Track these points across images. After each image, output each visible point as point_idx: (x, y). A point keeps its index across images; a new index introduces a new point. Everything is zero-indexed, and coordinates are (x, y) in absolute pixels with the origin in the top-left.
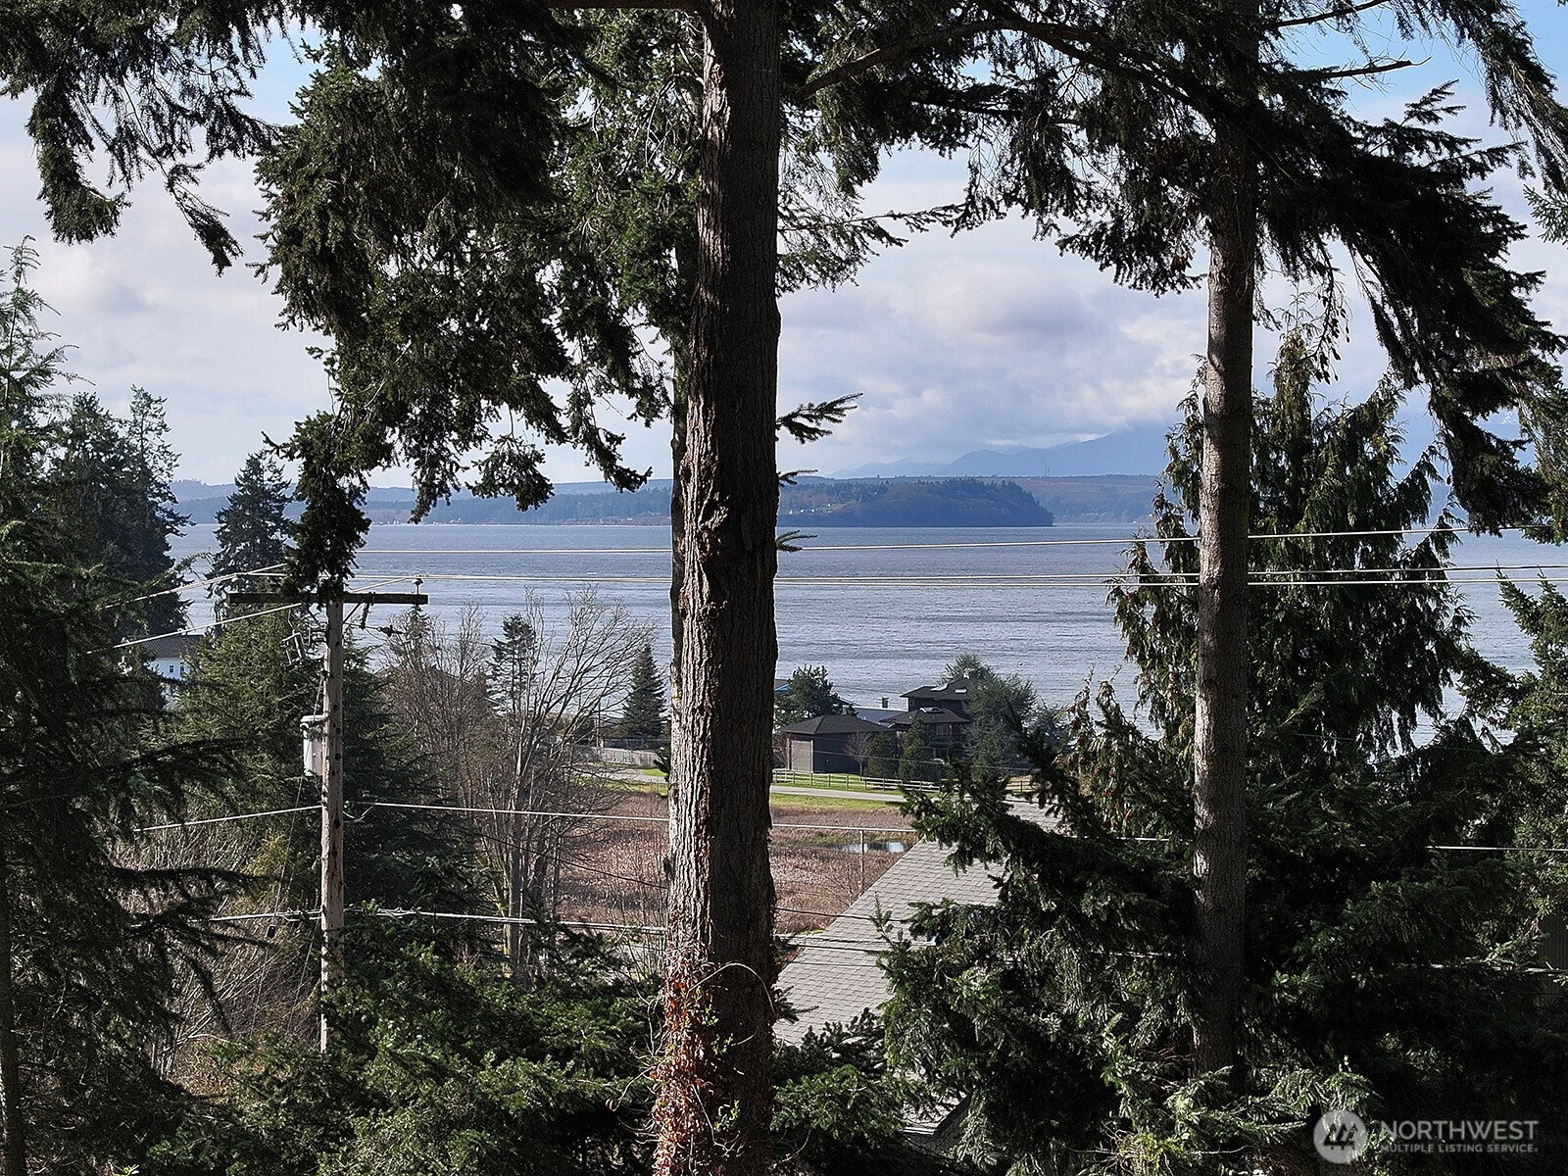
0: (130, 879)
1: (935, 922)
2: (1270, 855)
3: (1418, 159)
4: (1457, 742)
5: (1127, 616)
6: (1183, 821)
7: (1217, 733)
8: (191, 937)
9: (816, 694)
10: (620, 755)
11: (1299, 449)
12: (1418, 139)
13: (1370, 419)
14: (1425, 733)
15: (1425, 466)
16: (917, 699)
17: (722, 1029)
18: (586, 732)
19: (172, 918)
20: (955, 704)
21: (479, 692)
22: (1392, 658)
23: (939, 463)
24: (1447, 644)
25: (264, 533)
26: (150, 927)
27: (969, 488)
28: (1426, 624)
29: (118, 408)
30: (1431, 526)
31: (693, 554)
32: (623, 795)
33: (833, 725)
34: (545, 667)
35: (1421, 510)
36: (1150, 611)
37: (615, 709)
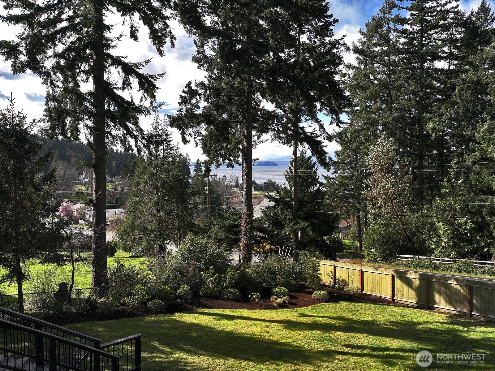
0: (190, 204)
1: (268, 207)
2: (300, 201)
3: (313, 135)
4: (318, 190)
5: (286, 176)
6: (291, 198)
7: (295, 190)
8: (196, 209)
9: (255, 183)
10: (235, 189)
11: (302, 161)
12: (313, 133)
13: (309, 158)
14: (315, 188)
15: (315, 163)
16: (264, 183)
17: (248, 219)
18: (232, 187)
19: (193, 207)
20: (268, 184)
21: (221, 184)
22: (312, 181)
23: (266, 160)
24: (317, 180)
25: (199, 167)
26: (192, 208)
27: (269, 162)
28: (315, 178)
29: (184, 154)
30: (315, 168)
31: (244, 174)
32: (236, 193)
33: (256, 186)
34: (228, 180)
35: (314, 167)
36: (288, 177)
37: (234, 184)
